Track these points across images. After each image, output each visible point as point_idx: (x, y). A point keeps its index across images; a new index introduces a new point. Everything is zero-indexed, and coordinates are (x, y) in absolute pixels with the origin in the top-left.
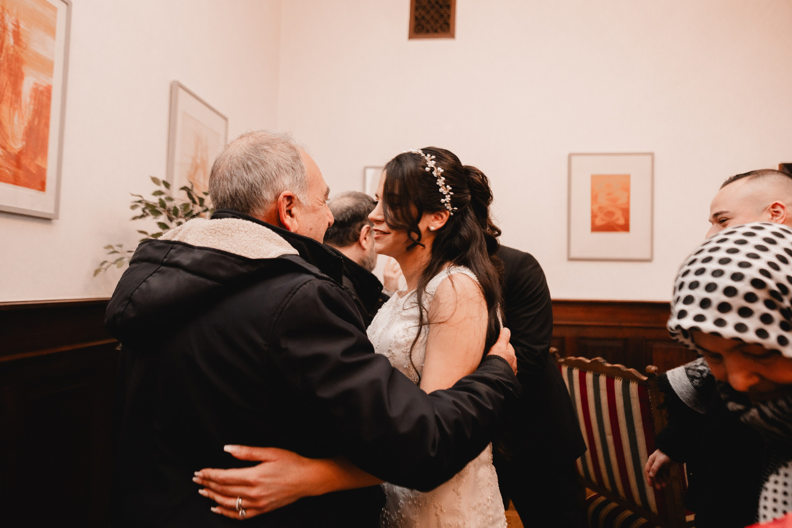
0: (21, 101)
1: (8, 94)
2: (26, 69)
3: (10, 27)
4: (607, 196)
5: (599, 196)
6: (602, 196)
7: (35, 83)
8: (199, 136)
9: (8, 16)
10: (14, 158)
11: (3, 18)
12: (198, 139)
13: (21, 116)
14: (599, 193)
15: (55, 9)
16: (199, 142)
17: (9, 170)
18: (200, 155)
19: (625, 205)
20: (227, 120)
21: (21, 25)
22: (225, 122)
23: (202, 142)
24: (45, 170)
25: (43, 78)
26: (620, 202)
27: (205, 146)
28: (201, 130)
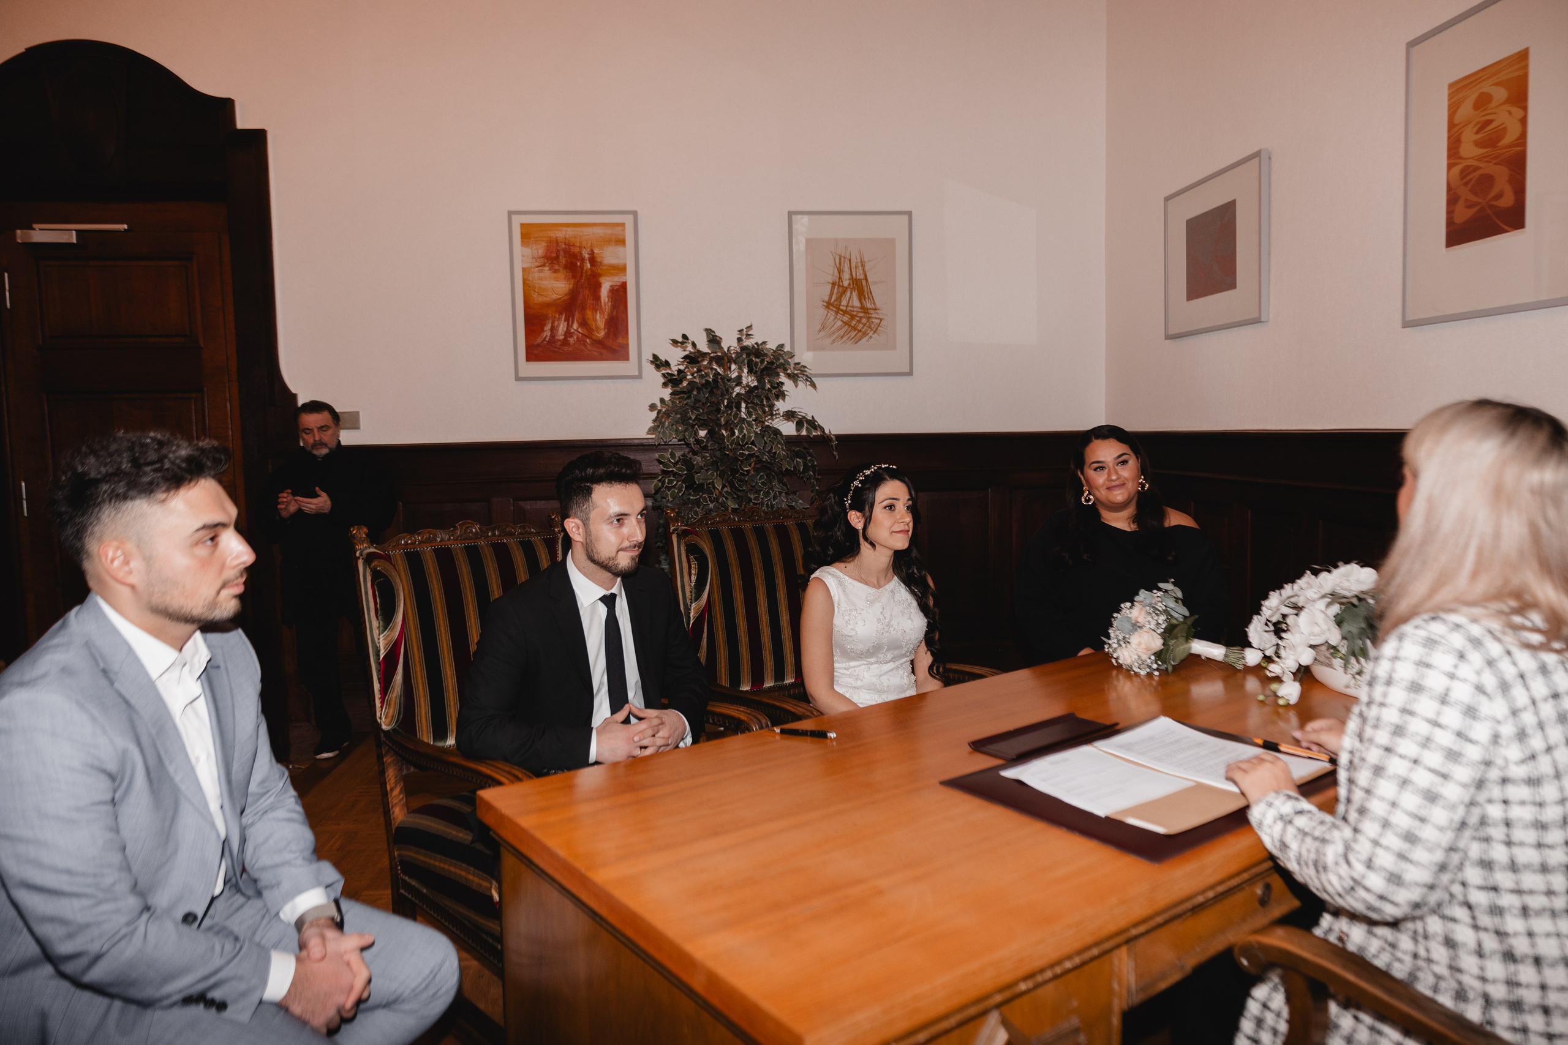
1: (590, 301)
2: (602, 280)
4: (1477, 133)
5: (1464, 138)
6: (1469, 136)
7: (611, 286)
8: (843, 255)
9: (584, 250)
10: (599, 343)
11: (581, 253)
12: (840, 259)
13: (602, 313)
14: (1461, 133)
15: (623, 225)
16: (844, 262)
17: (596, 351)
18: (846, 276)
19: (1518, 145)
20: (909, 214)
21: (595, 251)
22: (906, 217)
23: (850, 261)
24: (627, 345)
25: (617, 280)
26: (1507, 140)
27: (857, 263)
28: (846, 247)
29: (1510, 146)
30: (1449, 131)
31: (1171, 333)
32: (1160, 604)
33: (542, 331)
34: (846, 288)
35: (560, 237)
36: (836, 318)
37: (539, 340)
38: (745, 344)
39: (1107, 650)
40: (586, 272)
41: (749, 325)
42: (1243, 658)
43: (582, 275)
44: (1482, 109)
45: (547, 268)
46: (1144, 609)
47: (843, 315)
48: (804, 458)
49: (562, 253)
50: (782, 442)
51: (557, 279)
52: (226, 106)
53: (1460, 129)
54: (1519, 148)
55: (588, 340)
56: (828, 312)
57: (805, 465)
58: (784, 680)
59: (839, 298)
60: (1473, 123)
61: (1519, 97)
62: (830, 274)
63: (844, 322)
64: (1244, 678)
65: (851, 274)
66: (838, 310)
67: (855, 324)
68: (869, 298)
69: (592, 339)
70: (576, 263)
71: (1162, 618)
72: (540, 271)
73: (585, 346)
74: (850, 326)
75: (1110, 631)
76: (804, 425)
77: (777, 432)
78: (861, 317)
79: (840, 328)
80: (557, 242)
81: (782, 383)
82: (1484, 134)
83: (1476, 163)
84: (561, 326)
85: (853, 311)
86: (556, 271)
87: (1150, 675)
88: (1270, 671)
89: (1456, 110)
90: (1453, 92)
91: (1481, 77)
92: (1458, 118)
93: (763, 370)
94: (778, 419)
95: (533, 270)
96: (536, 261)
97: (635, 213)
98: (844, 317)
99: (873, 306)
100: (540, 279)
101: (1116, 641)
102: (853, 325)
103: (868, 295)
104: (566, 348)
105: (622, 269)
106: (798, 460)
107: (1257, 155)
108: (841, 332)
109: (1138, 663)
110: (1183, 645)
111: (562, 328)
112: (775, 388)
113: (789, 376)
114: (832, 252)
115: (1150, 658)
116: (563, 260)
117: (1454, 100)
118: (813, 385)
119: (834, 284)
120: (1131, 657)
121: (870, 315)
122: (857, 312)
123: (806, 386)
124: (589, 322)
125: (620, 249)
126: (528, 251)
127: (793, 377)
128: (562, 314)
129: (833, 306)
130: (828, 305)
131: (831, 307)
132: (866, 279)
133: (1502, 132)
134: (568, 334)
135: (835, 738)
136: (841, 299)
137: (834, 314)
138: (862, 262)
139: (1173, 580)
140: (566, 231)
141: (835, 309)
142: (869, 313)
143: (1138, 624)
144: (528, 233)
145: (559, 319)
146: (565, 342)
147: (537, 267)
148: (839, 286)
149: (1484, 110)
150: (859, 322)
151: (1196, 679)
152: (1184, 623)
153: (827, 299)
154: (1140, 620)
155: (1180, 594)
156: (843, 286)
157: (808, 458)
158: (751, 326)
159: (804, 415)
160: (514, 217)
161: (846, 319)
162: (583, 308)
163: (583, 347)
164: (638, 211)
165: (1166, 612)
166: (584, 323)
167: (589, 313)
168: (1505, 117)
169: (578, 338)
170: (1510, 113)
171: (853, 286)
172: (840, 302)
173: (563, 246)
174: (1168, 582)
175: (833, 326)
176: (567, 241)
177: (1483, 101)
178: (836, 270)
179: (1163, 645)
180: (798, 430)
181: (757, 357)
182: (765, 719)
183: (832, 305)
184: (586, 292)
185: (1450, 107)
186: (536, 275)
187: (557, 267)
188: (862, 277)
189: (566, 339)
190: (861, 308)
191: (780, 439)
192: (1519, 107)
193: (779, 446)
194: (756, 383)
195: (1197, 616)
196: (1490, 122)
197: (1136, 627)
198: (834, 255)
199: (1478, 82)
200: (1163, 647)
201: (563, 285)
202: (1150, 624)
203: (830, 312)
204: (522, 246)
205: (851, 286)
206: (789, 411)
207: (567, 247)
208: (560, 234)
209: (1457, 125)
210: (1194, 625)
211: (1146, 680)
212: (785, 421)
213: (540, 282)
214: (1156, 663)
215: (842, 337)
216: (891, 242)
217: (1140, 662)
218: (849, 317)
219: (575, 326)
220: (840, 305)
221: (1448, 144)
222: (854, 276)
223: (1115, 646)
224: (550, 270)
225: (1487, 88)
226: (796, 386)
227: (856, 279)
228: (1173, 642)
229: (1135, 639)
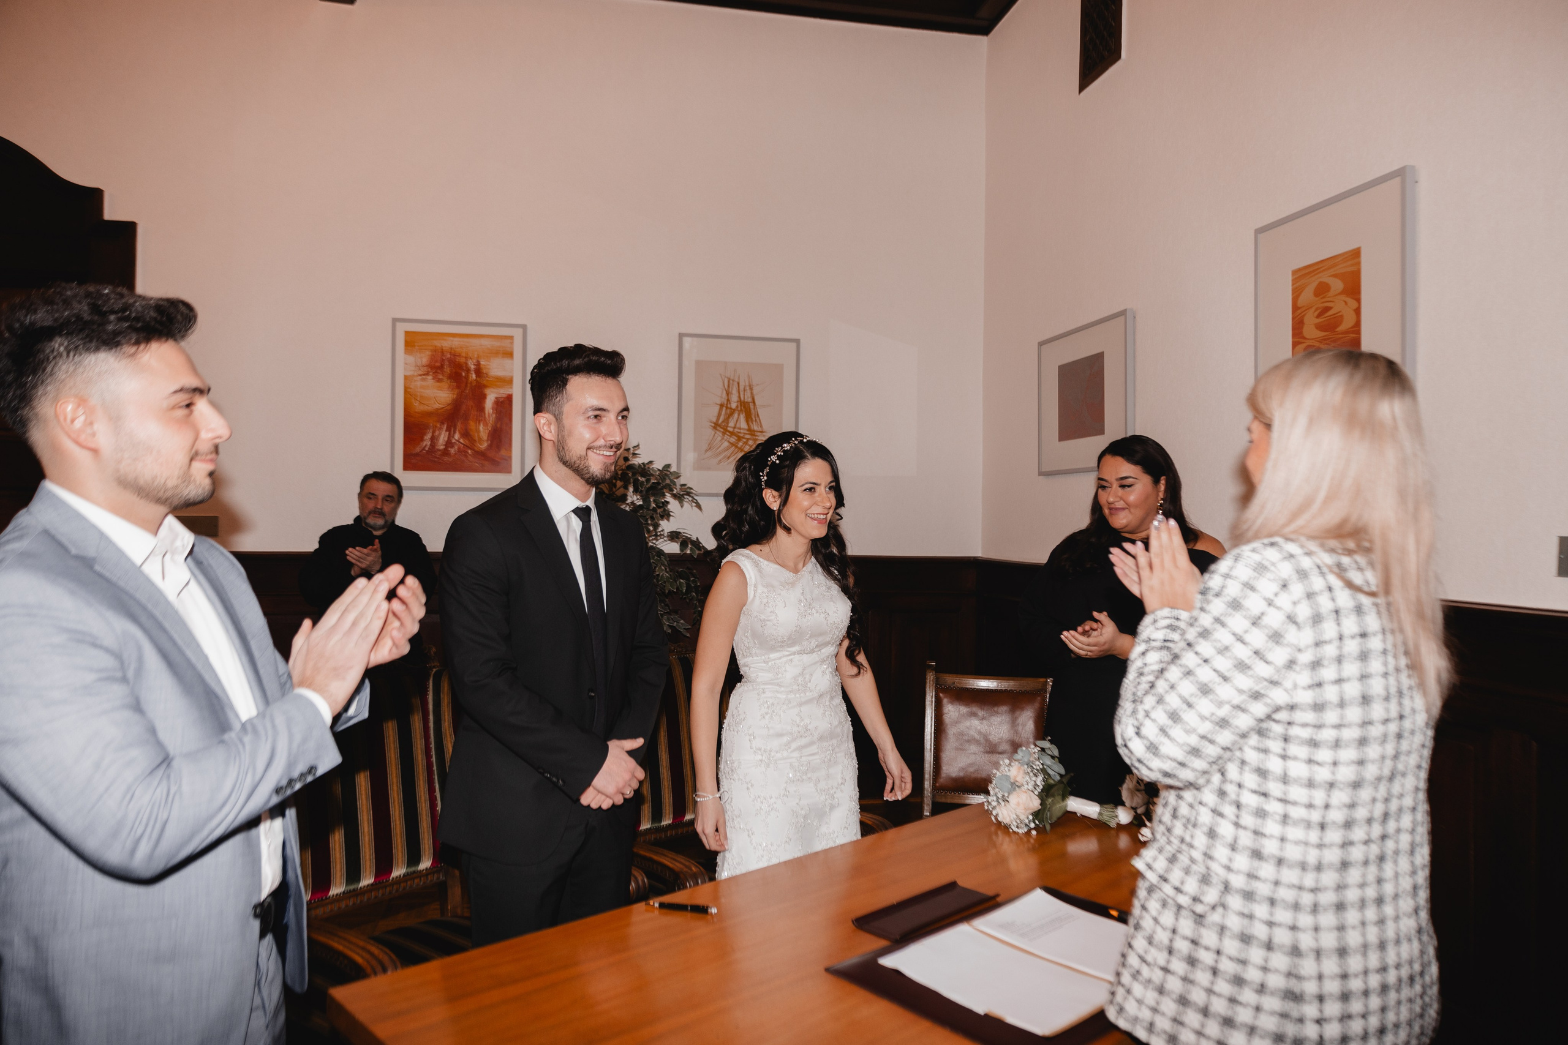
0: (485, 414)
1: (474, 412)
2: (488, 391)
3: (472, 367)
4: (1318, 316)
5: (1306, 320)
6: (1311, 319)
7: (496, 398)
8: (732, 378)
9: (470, 361)
10: (482, 455)
11: (466, 364)
12: (729, 381)
13: (486, 424)
14: (1305, 315)
15: (511, 338)
16: (733, 385)
17: (477, 463)
18: (734, 398)
19: (1353, 332)
20: (797, 342)
21: (481, 363)
22: (794, 345)
23: (738, 384)
24: (510, 458)
25: (503, 392)
26: (1343, 327)
27: (745, 386)
28: (735, 371)
29: (1347, 332)
30: (1294, 312)
31: (1043, 470)
32: (1037, 763)
33: (422, 440)
34: (734, 410)
35: (446, 347)
36: (723, 439)
37: (418, 450)
38: (631, 463)
39: (986, 808)
40: (471, 382)
41: (636, 444)
42: (1117, 816)
43: (466, 386)
44: (1322, 296)
45: (430, 377)
46: (1022, 767)
47: (730, 436)
48: (687, 579)
49: (447, 363)
50: (666, 562)
51: (440, 389)
52: (95, 196)
53: (1303, 312)
54: (1354, 335)
55: (469, 451)
56: (715, 433)
57: (688, 586)
58: (660, 821)
59: (727, 420)
60: (1314, 309)
61: (1353, 289)
62: (718, 397)
63: (730, 443)
64: (1117, 836)
65: (739, 397)
66: (725, 431)
67: (742, 446)
68: (756, 421)
69: (473, 450)
70: (461, 374)
71: (1039, 780)
72: (423, 380)
73: (466, 456)
74: (736, 447)
75: (990, 788)
76: (688, 546)
77: (660, 553)
78: (748, 439)
79: (727, 449)
80: (442, 352)
81: (668, 503)
82: (1324, 319)
83: (1317, 344)
84: (442, 436)
85: (740, 433)
86: (439, 381)
87: (1028, 833)
88: (1142, 835)
89: (1299, 296)
90: (1296, 278)
91: (1321, 268)
92: (1301, 302)
93: (648, 490)
94: (662, 540)
95: (415, 378)
96: (420, 369)
97: (524, 327)
98: (731, 439)
99: (760, 429)
100: (422, 387)
101: (995, 798)
102: (739, 446)
103: (755, 417)
104: (446, 459)
105: (509, 381)
106: (682, 581)
107: (1123, 313)
108: (728, 453)
109: (1016, 822)
110: (1059, 802)
111: (443, 438)
112: (659, 507)
113: (675, 496)
114: (721, 375)
115: (1028, 818)
116: (447, 370)
117: (1295, 286)
118: (699, 506)
119: (722, 405)
120: (1010, 817)
121: (757, 438)
122: (745, 433)
123: (692, 506)
124: (471, 433)
125: (507, 361)
126: (411, 359)
127: (679, 498)
128: (442, 423)
129: (722, 428)
130: (716, 426)
131: (718, 428)
132: (754, 402)
133: (1338, 319)
134: (449, 444)
135: (715, 914)
136: (728, 421)
137: (721, 435)
138: (750, 385)
139: (1049, 738)
140: (453, 341)
141: (722, 430)
142: (756, 436)
143: (1017, 784)
144: (412, 341)
145: (440, 429)
146: (445, 452)
147: (421, 375)
148: (727, 408)
149: (1322, 298)
150: (746, 443)
151: (1071, 836)
152: (1060, 782)
153: (714, 420)
154: (1018, 779)
155: (1056, 753)
156: (731, 408)
157: (692, 579)
158: (638, 446)
159: (689, 536)
160: (398, 324)
161: (733, 440)
162: (466, 419)
163: (463, 458)
164: (528, 326)
165: (1044, 771)
166: (466, 434)
167: (472, 424)
168: (1341, 306)
169: (459, 448)
170: (1346, 303)
171: (741, 409)
172: (728, 423)
173: (449, 356)
174: (1045, 740)
175: (720, 446)
176: (453, 351)
177: (1322, 290)
178: (725, 392)
179: (1041, 804)
180: (681, 550)
181: (642, 476)
182: (642, 876)
183: (719, 426)
184: (471, 403)
185: (1294, 291)
186: (418, 383)
187: (441, 377)
188: (750, 400)
189: (446, 449)
190: (748, 430)
191: (663, 560)
192: (1353, 299)
193: (663, 568)
194: (641, 503)
195: (1072, 774)
196: (1328, 309)
197: (1014, 786)
198: (723, 377)
199: (1316, 272)
200: (1040, 807)
201: (446, 395)
202: (1028, 784)
203: (718, 432)
204: (405, 353)
205: (739, 409)
206: (673, 532)
207: (452, 357)
208: (446, 344)
209: (1299, 308)
210: (1069, 784)
211: (1024, 837)
212: (669, 542)
213: (423, 391)
214: (1035, 823)
215: (729, 458)
216: (779, 368)
217: (1018, 821)
218: (736, 438)
219: (457, 436)
220: (727, 426)
221: (1292, 324)
222: (742, 399)
223: (994, 804)
224: (433, 379)
225: (1325, 278)
226: (682, 506)
227: (744, 402)
228: (1050, 800)
229: (1013, 799)
